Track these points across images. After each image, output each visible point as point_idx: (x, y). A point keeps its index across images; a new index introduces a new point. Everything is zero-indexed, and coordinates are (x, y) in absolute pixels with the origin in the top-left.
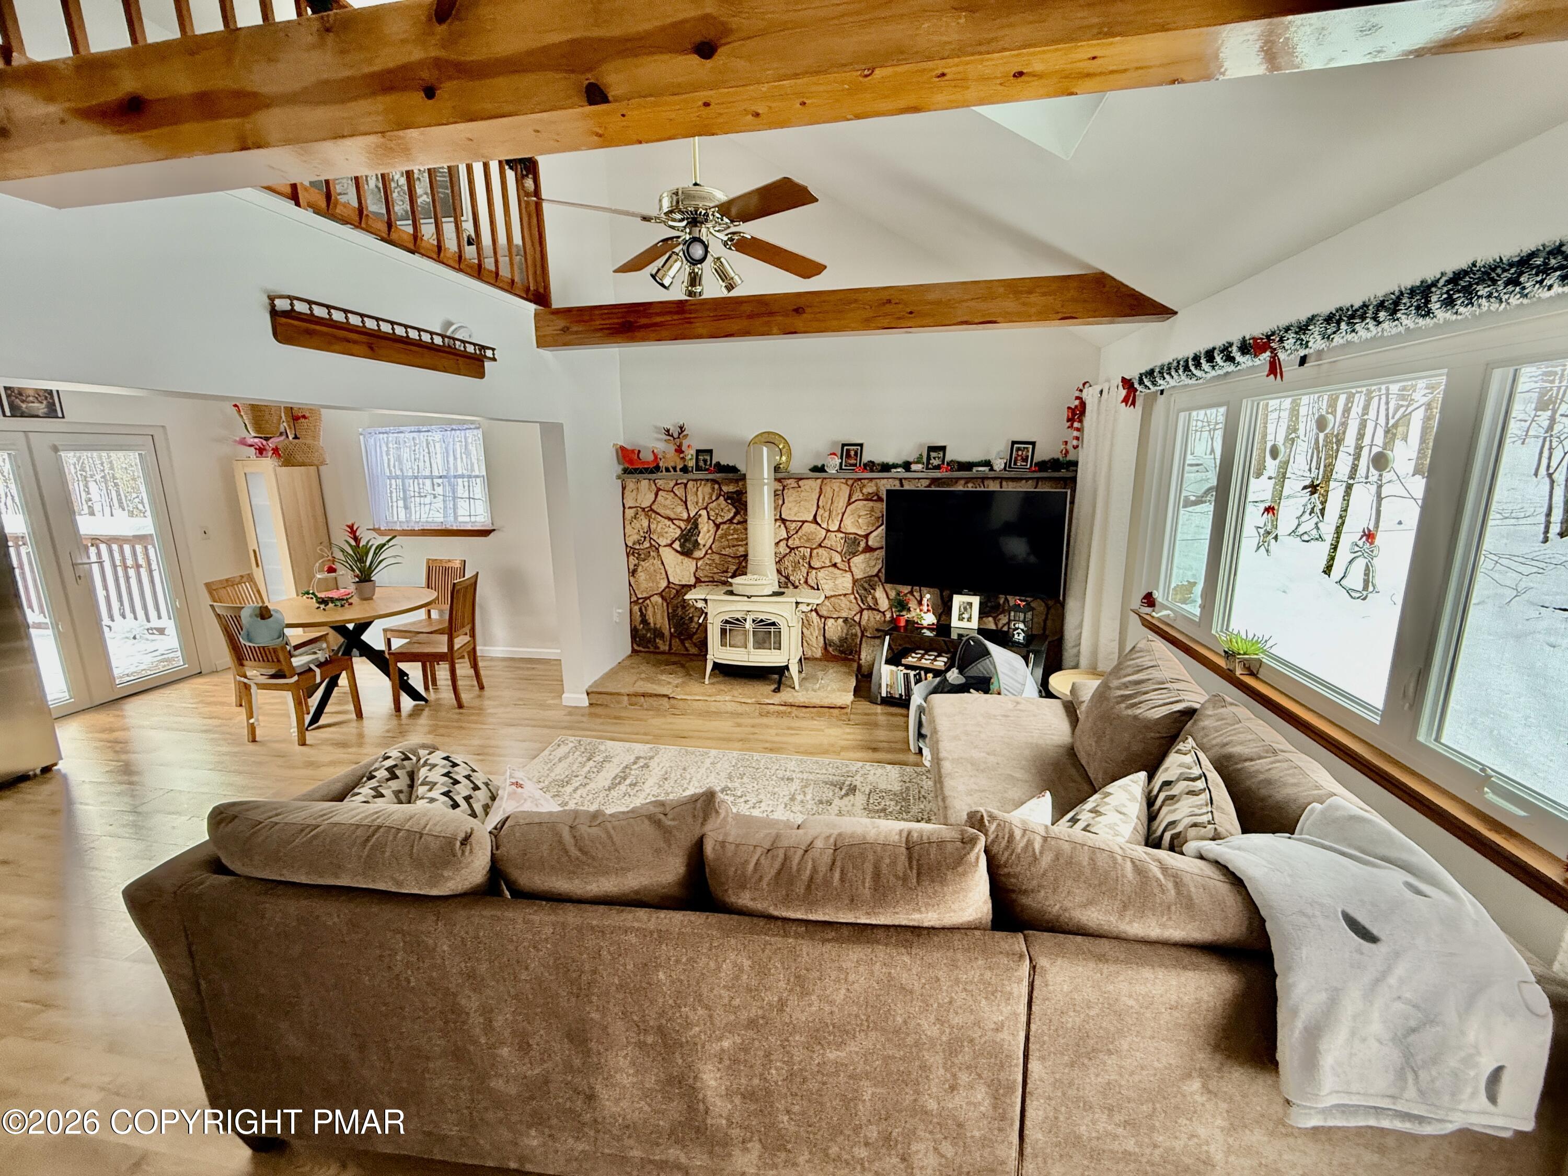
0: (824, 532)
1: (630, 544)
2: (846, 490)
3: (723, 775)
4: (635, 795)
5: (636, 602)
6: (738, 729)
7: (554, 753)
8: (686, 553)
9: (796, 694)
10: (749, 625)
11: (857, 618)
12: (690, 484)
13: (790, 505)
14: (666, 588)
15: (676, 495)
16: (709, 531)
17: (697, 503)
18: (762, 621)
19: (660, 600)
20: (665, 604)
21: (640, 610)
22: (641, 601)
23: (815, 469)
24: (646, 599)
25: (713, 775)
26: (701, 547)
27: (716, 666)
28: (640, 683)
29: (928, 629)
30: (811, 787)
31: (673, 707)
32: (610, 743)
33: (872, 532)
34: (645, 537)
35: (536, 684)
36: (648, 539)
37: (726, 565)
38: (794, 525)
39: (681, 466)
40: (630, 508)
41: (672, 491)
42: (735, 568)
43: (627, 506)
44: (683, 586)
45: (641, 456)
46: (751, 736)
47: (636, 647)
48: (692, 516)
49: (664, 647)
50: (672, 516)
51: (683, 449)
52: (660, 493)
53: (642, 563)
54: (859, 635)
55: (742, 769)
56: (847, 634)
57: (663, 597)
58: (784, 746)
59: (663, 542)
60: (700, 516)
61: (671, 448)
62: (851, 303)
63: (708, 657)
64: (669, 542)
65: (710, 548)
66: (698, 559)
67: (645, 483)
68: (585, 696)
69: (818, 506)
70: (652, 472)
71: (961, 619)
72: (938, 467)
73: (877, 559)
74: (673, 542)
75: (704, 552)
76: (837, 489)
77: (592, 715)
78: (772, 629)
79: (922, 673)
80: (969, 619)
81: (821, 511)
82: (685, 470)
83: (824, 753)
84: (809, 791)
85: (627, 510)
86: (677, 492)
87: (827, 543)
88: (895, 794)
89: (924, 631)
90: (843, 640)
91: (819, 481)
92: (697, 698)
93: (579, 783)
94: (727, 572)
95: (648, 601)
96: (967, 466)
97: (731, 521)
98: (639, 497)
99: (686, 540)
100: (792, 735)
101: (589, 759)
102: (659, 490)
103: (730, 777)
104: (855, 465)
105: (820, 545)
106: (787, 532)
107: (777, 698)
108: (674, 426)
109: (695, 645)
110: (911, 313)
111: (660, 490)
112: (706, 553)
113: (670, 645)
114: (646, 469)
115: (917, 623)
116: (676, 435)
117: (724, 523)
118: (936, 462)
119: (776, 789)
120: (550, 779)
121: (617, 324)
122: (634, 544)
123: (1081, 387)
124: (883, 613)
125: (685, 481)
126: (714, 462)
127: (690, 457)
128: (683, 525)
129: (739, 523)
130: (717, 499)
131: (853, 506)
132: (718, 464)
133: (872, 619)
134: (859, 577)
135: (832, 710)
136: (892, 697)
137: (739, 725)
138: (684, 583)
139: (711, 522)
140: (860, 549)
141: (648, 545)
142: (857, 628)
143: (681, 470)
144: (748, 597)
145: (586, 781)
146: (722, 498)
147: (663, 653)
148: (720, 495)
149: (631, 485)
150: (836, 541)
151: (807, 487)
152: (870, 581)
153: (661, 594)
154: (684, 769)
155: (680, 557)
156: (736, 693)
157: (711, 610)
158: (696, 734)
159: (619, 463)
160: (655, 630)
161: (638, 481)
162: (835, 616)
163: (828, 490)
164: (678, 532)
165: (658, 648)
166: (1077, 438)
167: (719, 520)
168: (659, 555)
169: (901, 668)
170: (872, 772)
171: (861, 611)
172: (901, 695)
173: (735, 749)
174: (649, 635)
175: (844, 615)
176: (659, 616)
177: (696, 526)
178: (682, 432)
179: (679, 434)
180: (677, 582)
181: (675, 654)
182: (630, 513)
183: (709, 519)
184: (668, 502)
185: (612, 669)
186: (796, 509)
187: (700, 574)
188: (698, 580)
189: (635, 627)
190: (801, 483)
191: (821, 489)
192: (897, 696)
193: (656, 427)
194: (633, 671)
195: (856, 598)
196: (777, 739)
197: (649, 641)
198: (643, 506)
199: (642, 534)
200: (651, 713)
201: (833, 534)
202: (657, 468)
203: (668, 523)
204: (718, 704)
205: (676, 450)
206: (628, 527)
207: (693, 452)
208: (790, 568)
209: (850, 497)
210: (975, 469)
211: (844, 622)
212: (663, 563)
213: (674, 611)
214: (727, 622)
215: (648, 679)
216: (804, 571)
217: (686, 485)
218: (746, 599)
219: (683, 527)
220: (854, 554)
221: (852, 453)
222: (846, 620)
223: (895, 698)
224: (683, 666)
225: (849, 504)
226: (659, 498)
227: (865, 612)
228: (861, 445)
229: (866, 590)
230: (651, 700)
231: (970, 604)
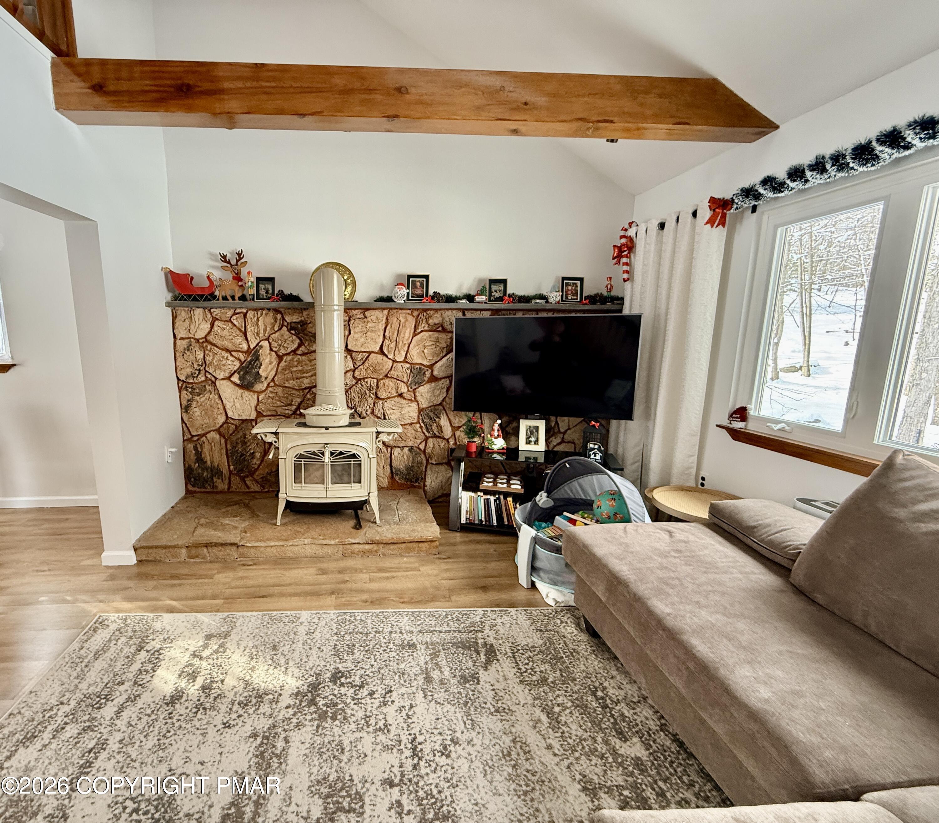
0: (390, 363)
1: (183, 378)
2: (412, 322)
3: (328, 650)
4: (212, 708)
5: (189, 440)
6: (323, 578)
7: (86, 645)
8: (246, 386)
9: (379, 529)
10: (327, 458)
11: (422, 447)
12: (250, 314)
13: (356, 336)
14: (224, 423)
15: (235, 325)
16: (271, 363)
17: (258, 334)
18: (341, 453)
19: (217, 437)
20: (223, 441)
21: (195, 448)
22: (196, 438)
23: (381, 299)
24: (201, 436)
25: (314, 651)
26: (263, 379)
27: (290, 505)
28: (200, 531)
29: (498, 453)
30: (442, 653)
31: (242, 555)
32: (167, 618)
33: (436, 362)
34: (200, 370)
35: (68, 540)
36: (203, 372)
37: (290, 398)
38: (360, 356)
39: (240, 294)
40: (182, 339)
41: (230, 321)
42: (299, 400)
43: (178, 337)
44: (244, 421)
45: (193, 282)
46: (342, 586)
47: (191, 488)
48: (252, 347)
49: (222, 485)
50: (230, 347)
51: (242, 277)
52: (217, 323)
53: (197, 398)
54: (425, 462)
55: (347, 637)
56: (413, 463)
57: (220, 434)
58: (386, 595)
59: (220, 375)
60: (261, 347)
61: (228, 276)
62: (461, 87)
63: (280, 495)
64: (227, 375)
65: (273, 380)
66: (259, 393)
67: (198, 312)
68: (132, 553)
69: (384, 336)
70: (207, 299)
71: (528, 442)
72: (500, 299)
73: (442, 388)
74: (232, 375)
75: (266, 385)
76: (403, 320)
77: (142, 576)
78: (352, 461)
79: (502, 497)
80: (536, 442)
81: (387, 342)
82: (243, 298)
83: (432, 601)
84: (442, 660)
85: (178, 342)
86: (236, 323)
87: (393, 373)
88: (541, 652)
89: (495, 455)
90: (409, 468)
91: (386, 312)
92: (272, 544)
93: (125, 696)
94: (291, 405)
95: (204, 438)
96: (525, 299)
97: (294, 352)
98: (192, 327)
99: (246, 373)
100: (387, 578)
101: (140, 649)
102: (215, 319)
103: (337, 653)
104: (422, 296)
105: (386, 376)
106: (354, 364)
107: (361, 536)
108: (231, 253)
109: (257, 481)
110: (526, 104)
111: (217, 319)
112: (268, 386)
113: (230, 483)
114: (201, 296)
115: (488, 448)
116: (233, 262)
117: (288, 354)
118: (497, 295)
119: (402, 666)
120: (79, 695)
121: (170, 86)
122: (186, 378)
123: (627, 226)
124: (447, 440)
125: (245, 311)
126: (276, 291)
127: (250, 284)
128: (242, 357)
129: (304, 354)
130: (280, 329)
131: (418, 337)
132: (281, 292)
133: (437, 446)
134: (424, 406)
135: (421, 545)
136: (471, 524)
137: (324, 572)
138: (244, 417)
139: (273, 353)
140: (426, 379)
141: (203, 379)
142: (422, 456)
143: (240, 299)
144: (327, 428)
145: (137, 690)
146: (284, 328)
147: (222, 492)
148: (283, 326)
149: (183, 314)
150: (402, 371)
151: (373, 318)
152: (435, 410)
153: (218, 431)
154: (274, 648)
155: (240, 391)
156: (313, 533)
157: (284, 444)
158: (277, 590)
159: (169, 289)
160: (212, 469)
161: (191, 310)
162: (401, 445)
163: (394, 321)
164: (237, 364)
165: (216, 487)
166: (627, 272)
167: (283, 351)
168: (216, 389)
169: (479, 493)
170: (499, 621)
171: (426, 440)
172: (481, 521)
173: (329, 607)
174: (205, 474)
175: (410, 444)
176: (216, 454)
177: (257, 357)
178: (240, 259)
179: (237, 261)
180: (237, 418)
181: (235, 493)
182: (182, 344)
183: (271, 350)
184: (226, 333)
185: (164, 516)
186: (362, 340)
187: (262, 407)
188: (260, 414)
189: (190, 466)
190: (367, 313)
191: (387, 319)
192: (477, 522)
193: (211, 254)
194: (190, 515)
195: (421, 427)
196: (374, 586)
197: (206, 481)
198: (197, 337)
199: (196, 366)
200: (216, 566)
201: (399, 365)
202: (213, 297)
203: (226, 355)
204: (296, 548)
205: (234, 278)
206: (179, 359)
207: (253, 279)
208: (357, 400)
209: (416, 328)
210: (533, 301)
211: (409, 450)
212: (220, 397)
213: (234, 447)
214: (301, 456)
215: (211, 525)
216: (371, 401)
217: (245, 315)
218: (323, 430)
219: (243, 359)
220: (420, 384)
221: (418, 284)
222: (411, 449)
223: (474, 524)
224: (246, 506)
225: (415, 335)
226: (216, 328)
227: (430, 440)
228: (427, 277)
229: (431, 418)
230: (215, 550)
231: (537, 428)
